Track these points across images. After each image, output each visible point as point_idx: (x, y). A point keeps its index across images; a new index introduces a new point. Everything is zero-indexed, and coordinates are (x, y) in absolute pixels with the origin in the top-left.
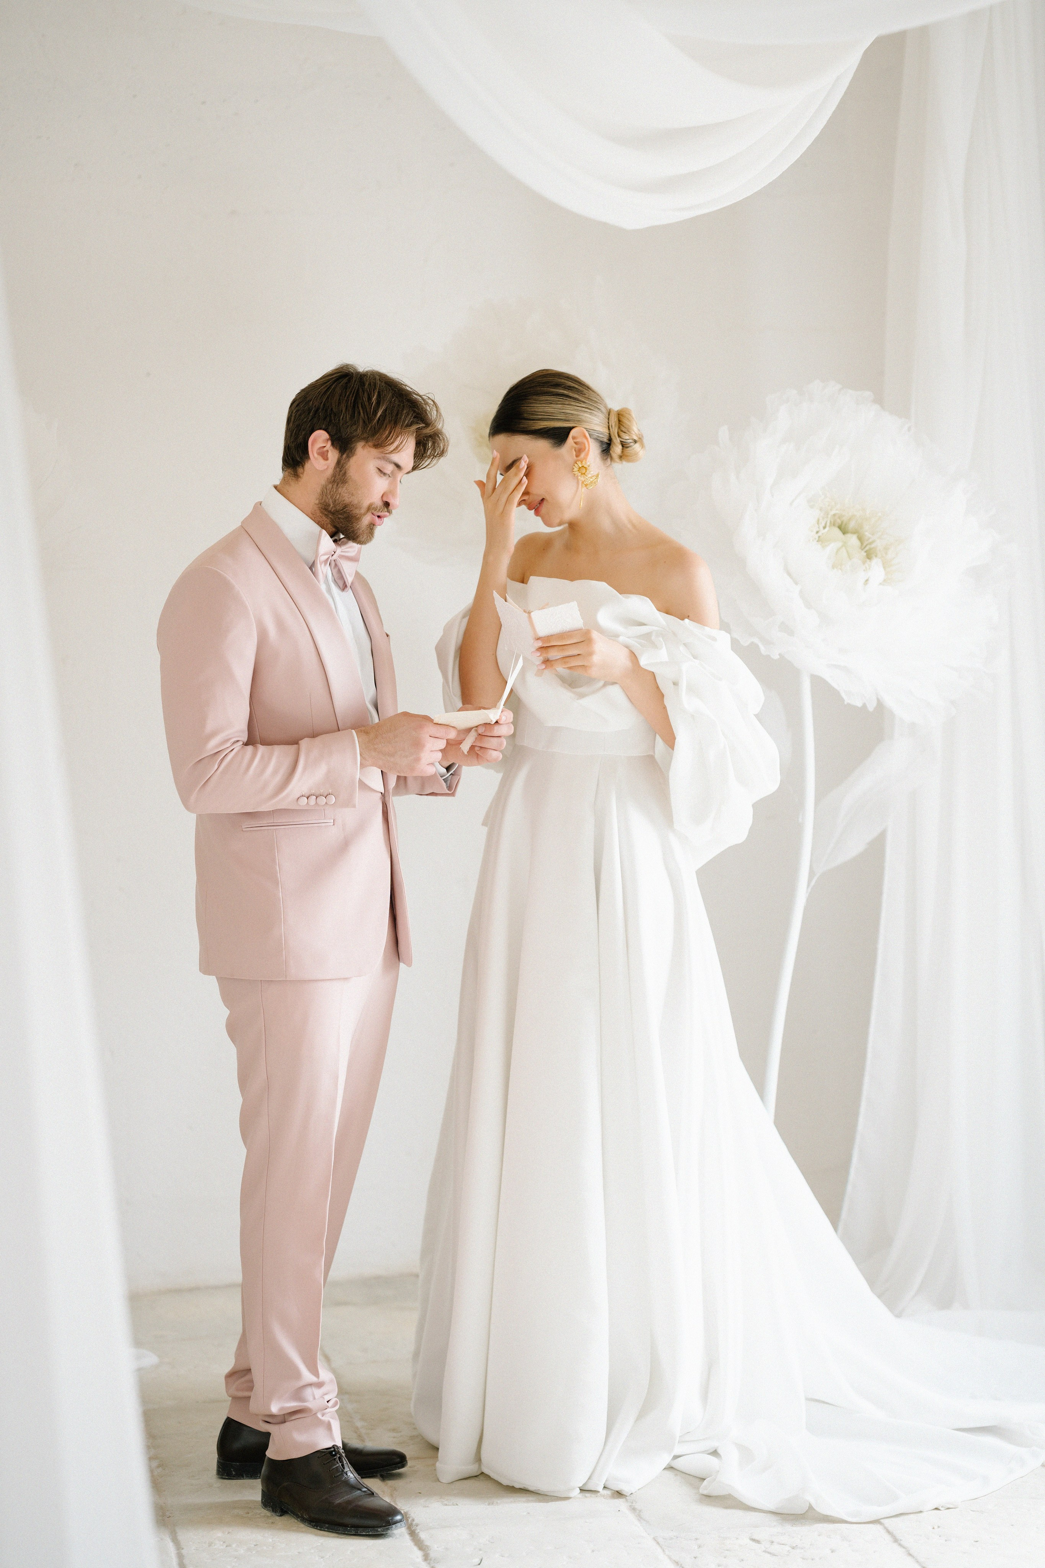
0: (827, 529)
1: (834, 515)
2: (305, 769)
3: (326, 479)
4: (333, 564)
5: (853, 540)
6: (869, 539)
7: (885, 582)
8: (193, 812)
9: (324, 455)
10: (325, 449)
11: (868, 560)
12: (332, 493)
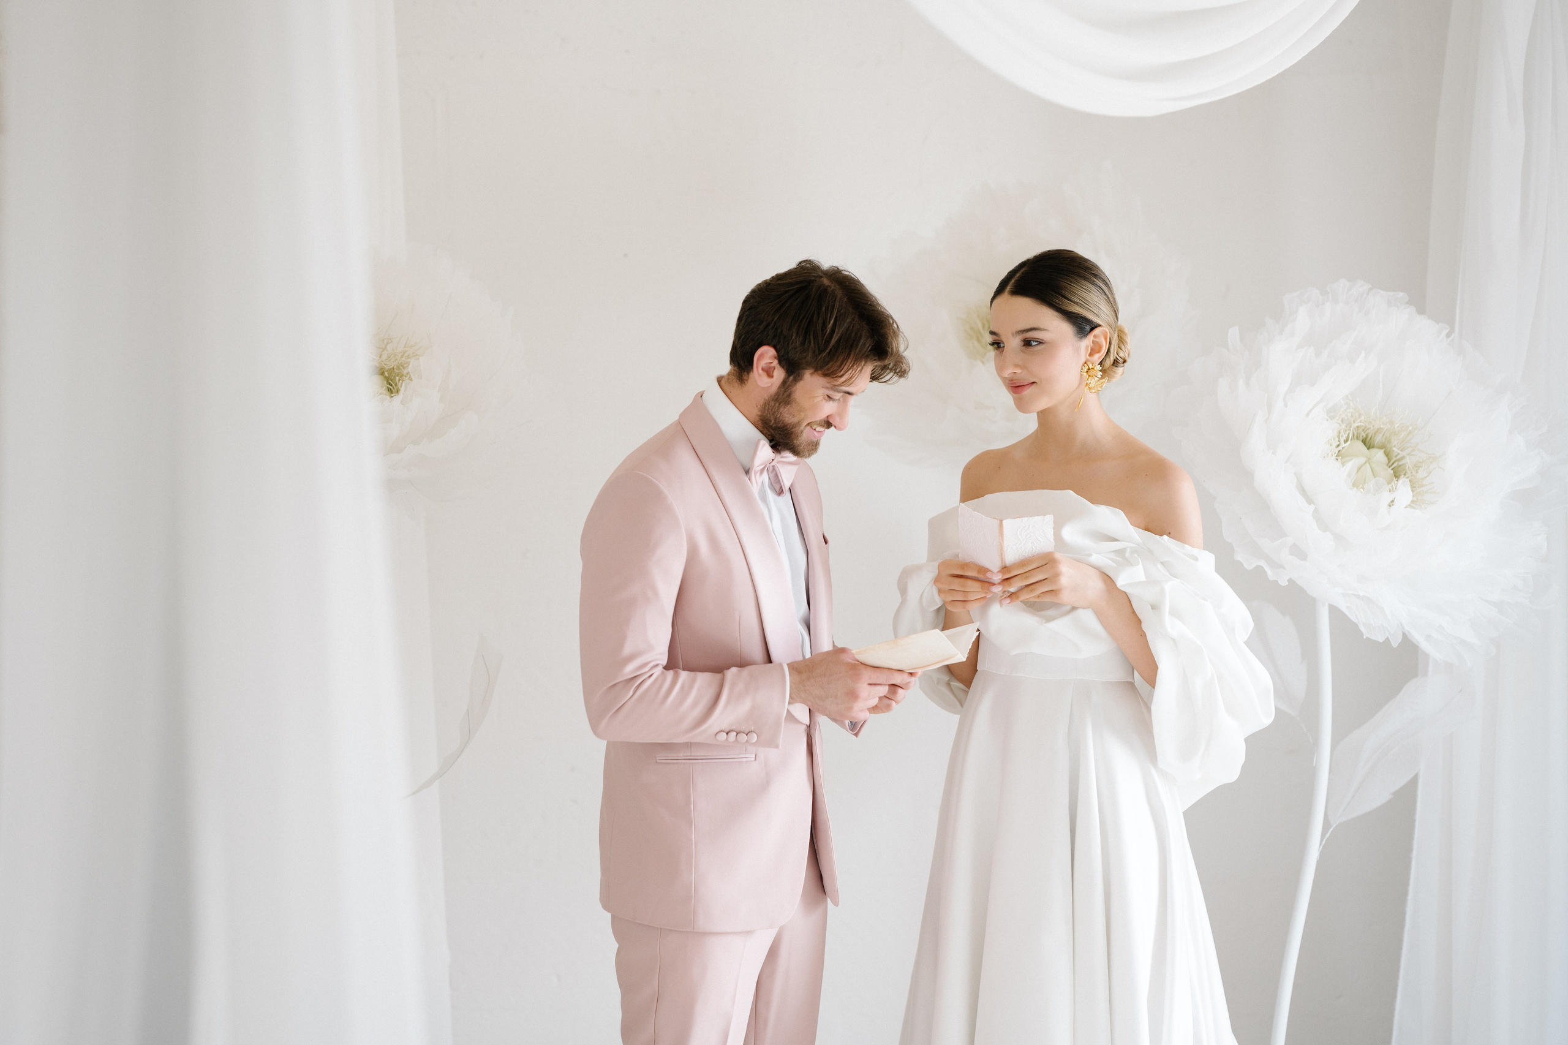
0: (1349, 443)
1: (1358, 427)
2: (728, 702)
3: (769, 395)
4: (771, 469)
5: (1379, 455)
6: (1398, 454)
7: (1413, 504)
8: (604, 739)
9: (769, 372)
10: (772, 365)
11: (1395, 480)
12: (773, 410)
